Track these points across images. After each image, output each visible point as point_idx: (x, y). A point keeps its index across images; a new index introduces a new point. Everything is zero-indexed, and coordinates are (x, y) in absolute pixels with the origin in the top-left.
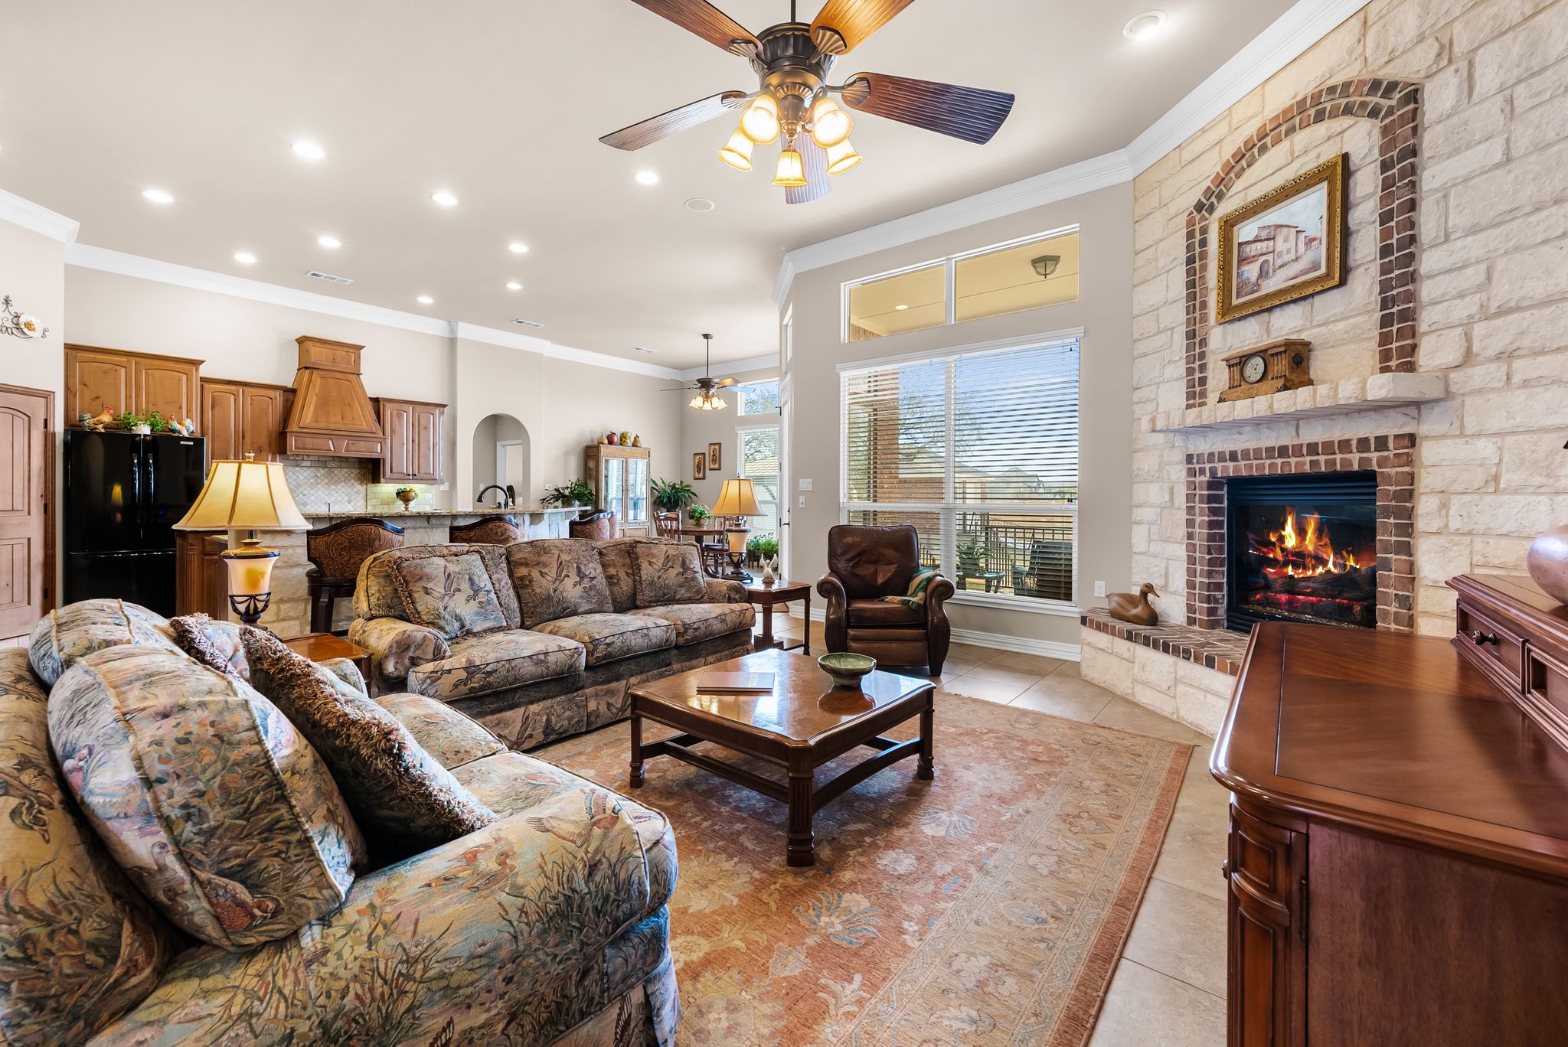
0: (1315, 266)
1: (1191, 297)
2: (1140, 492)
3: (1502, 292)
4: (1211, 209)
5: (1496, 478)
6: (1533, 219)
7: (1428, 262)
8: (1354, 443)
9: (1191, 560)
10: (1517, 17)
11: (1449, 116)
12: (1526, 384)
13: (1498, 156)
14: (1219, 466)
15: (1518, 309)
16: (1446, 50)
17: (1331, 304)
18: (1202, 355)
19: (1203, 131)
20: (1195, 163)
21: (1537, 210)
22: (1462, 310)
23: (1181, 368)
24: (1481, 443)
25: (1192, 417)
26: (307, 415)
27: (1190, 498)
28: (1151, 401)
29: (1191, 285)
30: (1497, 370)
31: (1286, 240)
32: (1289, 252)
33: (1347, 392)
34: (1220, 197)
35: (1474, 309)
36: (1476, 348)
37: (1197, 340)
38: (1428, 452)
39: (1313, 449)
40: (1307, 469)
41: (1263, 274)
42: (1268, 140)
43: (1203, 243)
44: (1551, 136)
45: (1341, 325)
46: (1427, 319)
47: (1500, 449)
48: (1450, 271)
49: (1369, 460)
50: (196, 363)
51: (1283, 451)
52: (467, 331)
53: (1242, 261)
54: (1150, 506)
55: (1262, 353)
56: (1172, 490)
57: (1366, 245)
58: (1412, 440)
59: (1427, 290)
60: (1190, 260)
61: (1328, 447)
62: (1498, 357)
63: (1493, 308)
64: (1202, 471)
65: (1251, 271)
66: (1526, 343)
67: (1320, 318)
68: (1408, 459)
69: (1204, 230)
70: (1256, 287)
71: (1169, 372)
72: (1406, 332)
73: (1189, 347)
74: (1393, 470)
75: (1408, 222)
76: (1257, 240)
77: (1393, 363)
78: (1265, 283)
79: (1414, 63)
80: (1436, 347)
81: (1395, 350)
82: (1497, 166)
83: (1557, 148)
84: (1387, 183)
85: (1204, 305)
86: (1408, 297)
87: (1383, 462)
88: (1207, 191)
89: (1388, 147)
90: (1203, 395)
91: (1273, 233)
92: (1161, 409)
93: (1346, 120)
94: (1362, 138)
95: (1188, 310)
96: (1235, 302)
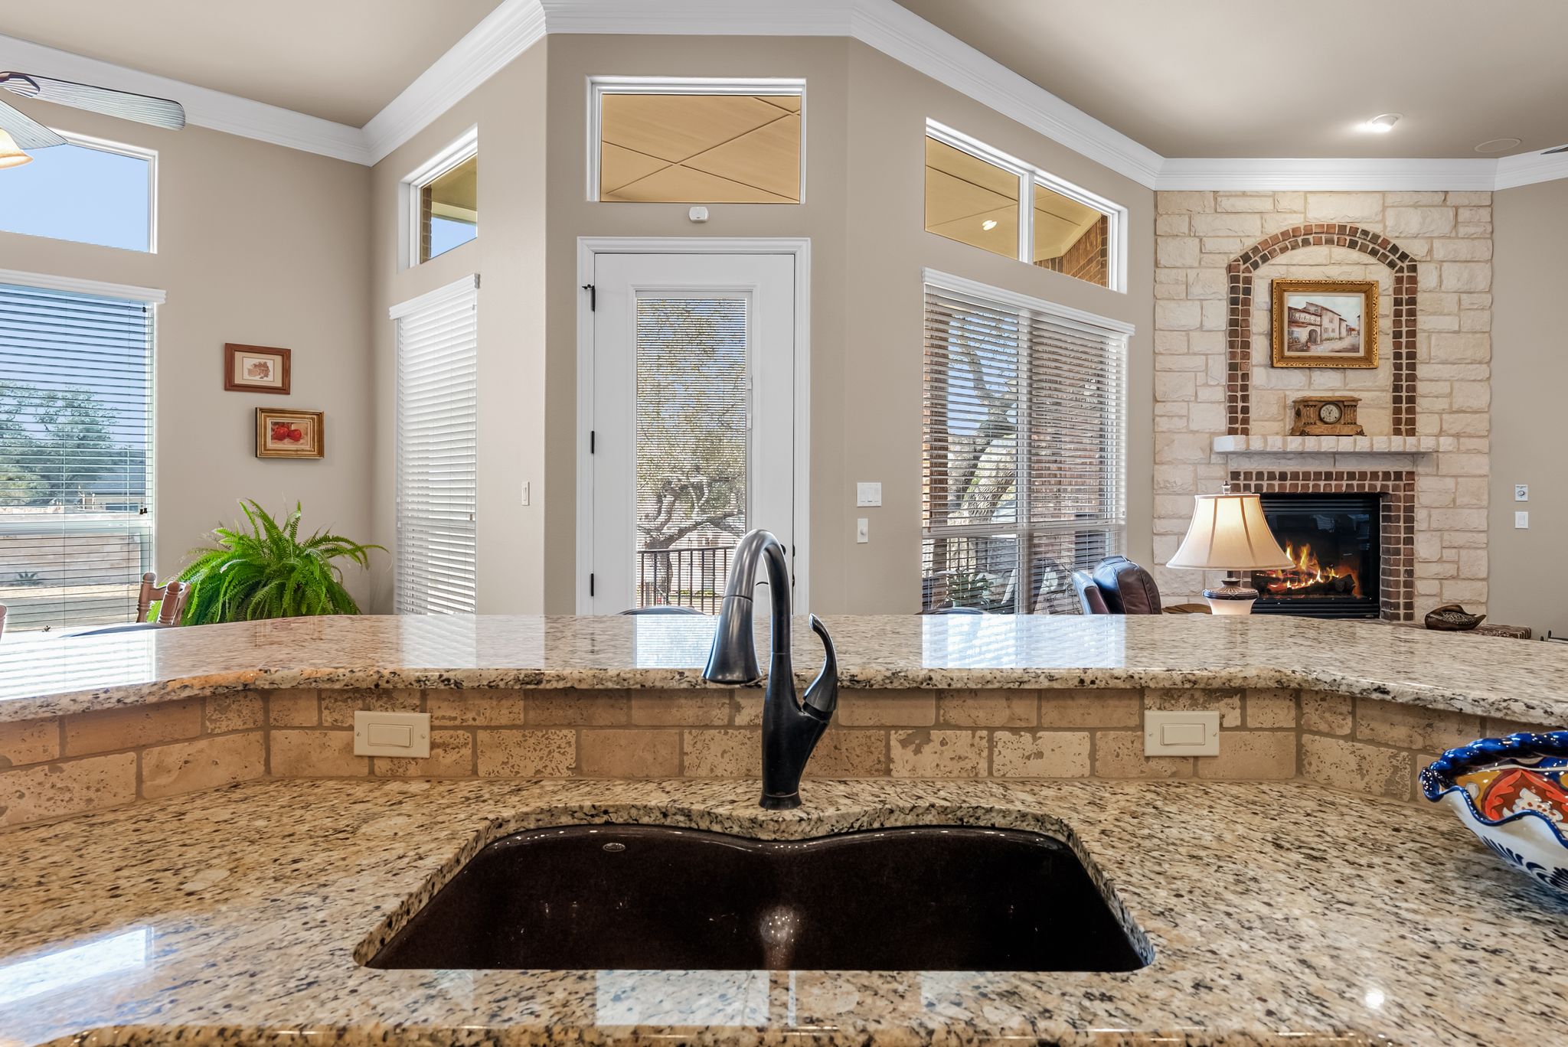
0: (1355, 349)
1: (1233, 334)
2: (1164, 504)
3: (1459, 402)
4: (1256, 266)
5: (1454, 500)
6: (1470, 366)
7: (1421, 371)
8: (1380, 474)
11: (1431, 291)
12: (1468, 452)
13: (1456, 327)
14: (1265, 483)
15: (1465, 412)
16: (1430, 251)
17: (1362, 378)
18: (1245, 388)
19: (1244, 194)
20: (1233, 216)
21: (1473, 363)
22: (1439, 405)
23: (1220, 394)
24: (1448, 480)
25: (1235, 443)
28: (1181, 417)
29: (1233, 323)
30: (1454, 442)
31: (1331, 321)
32: (1333, 331)
33: (1379, 444)
34: (1265, 259)
35: (1445, 406)
36: (1445, 428)
37: (1240, 373)
38: (1422, 484)
41: (1312, 338)
42: (1311, 237)
43: (1248, 291)
45: (1372, 394)
46: (1421, 404)
47: (1457, 484)
48: (1433, 380)
49: (1388, 486)
53: (1293, 322)
54: (1180, 517)
57: (1384, 346)
58: (1413, 475)
59: (1421, 387)
60: (1233, 301)
62: (1455, 435)
63: (1455, 407)
64: (1246, 487)
65: (1301, 333)
66: (1469, 430)
67: (1353, 385)
68: (1410, 487)
69: (1248, 281)
70: (1305, 348)
71: (1204, 394)
72: (1411, 411)
73: (1232, 378)
74: (1402, 494)
75: (1412, 345)
76: (1304, 311)
77: (1403, 427)
78: (1313, 347)
79: (1415, 249)
80: (1425, 423)
81: (1404, 419)
82: (1455, 332)
83: (1478, 335)
84: (1398, 314)
85: (1246, 345)
86: (1412, 389)
87: (1396, 488)
88: (1255, 250)
89: (1398, 291)
90: (1246, 421)
91: (1320, 312)
92: (1194, 426)
93: (1372, 260)
94: (1382, 276)
95: (1232, 345)
96: (1287, 353)
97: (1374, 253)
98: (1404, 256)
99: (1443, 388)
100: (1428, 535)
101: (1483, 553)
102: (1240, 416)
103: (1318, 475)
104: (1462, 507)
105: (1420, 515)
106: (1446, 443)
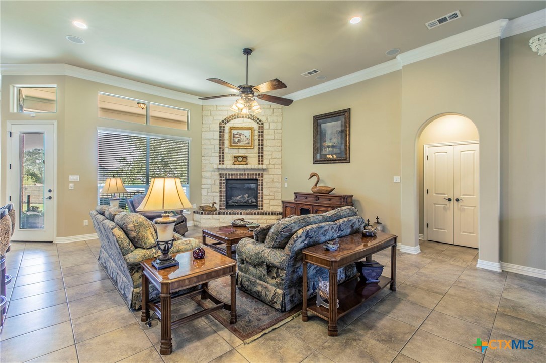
0: (249, 144)
1: (220, 140)
2: (204, 181)
3: (274, 156)
4: (226, 123)
5: (273, 180)
6: (277, 148)
7: (265, 149)
8: (255, 174)
9: (221, 196)
10: (275, 121)
11: (267, 129)
12: (276, 169)
14: (228, 176)
15: (275, 159)
16: (267, 119)
17: (251, 151)
18: (223, 153)
19: (223, 106)
22: (269, 157)
23: (218, 154)
24: (271, 175)
25: (220, 166)
27: (220, 183)
28: (208, 160)
29: (220, 137)
30: (274, 166)
31: (243, 137)
32: (244, 139)
33: (253, 166)
34: (228, 122)
35: (271, 157)
37: (222, 149)
38: (265, 176)
39: (248, 174)
40: (246, 178)
41: (238, 141)
42: (239, 116)
43: (224, 130)
45: (252, 155)
46: (265, 157)
47: (274, 176)
48: (268, 151)
49: (257, 177)
51: (242, 174)
53: (234, 137)
54: (208, 185)
55: (241, 157)
56: (215, 181)
57: (257, 143)
58: (263, 174)
59: (265, 153)
60: (220, 132)
61: (251, 174)
62: (273, 164)
64: (224, 177)
65: (236, 140)
66: (276, 163)
67: (249, 152)
68: (262, 177)
69: (224, 127)
70: (237, 143)
71: (214, 154)
72: (262, 158)
73: (220, 150)
74: (260, 179)
75: (262, 142)
76: (237, 134)
77: (261, 162)
78: (239, 143)
79: (263, 119)
80: (266, 162)
81: (261, 161)
82: (273, 139)
83: (278, 140)
84: (259, 135)
85: (223, 142)
86: (263, 153)
87: (259, 177)
88: (225, 119)
89: (259, 129)
90: (223, 161)
91: (240, 134)
92: (211, 162)
93: (253, 122)
94: (255, 126)
95: (220, 142)
96: (232, 145)
97: (254, 120)
98: (260, 121)
99: (270, 153)
100: (266, 189)
101: (280, 193)
102: (222, 160)
103: (240, 174)
104: (275, 182)
105: (265, 184)
106: (271, 166)
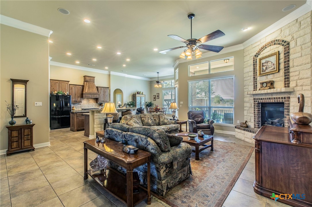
0: (274, 69)
1: (254, 71)
2: (245, 105)
3: (301, 76)
4: (257, 56)
6: (305, 65)
7: (291, 70)
8: (281, 98)
9: (255, 117)
10: (302, 35)
11: (294, 48)
12: (304, 90)
13: (300, 55)
14: (259, 100)
15: (303, 79)
16: (293, 37)
17: (277, 75)
18: (256, 81)
19: (256, 43)
20: (255, 48)
21: (306, 64)
22: (296, 78)
23: (253, 83)
25: (254, 92)
26: (86, 90)
27: (254, 106)
28: (247, 89)
29: (254, 69)
30: (301, 88)
31: (270, 64)
32: (270, 66)
33: (279, 90)
34: (259, 54)
35: (297, 78)
36: (298, 84)
37: (255, 79)
38: (291, 100)
39: (274, 98)
40: (274, 101)
41: (266, 69)
42: (267, 46)
43: (256, 62)
44: (307, 54)
45: (279, 78)
46: (291, 79)
48: (294, 72)
49: (283, 101)
50: (69, 81)
51: (270, 98)
52: (112, 73)
53: (263, 66)
54: (247, 107)
55: (266, 82)
56: (251, 104)
57: (282, 66)
58: (289, 98)
59: (291, 74)
60: (254, 65)
61: (277, 98)
62: (301, 86)
63: (300, 78)
64: (256, 101)
65: (264, 68)
66: (304, 84)
67: (275, 77)
68: (289, 101)
69: (256, 60)
70: (265, 71)
71: (250, 84)
72: (288, 81)
74: (287, 102)
76: (265, 63)
77: (287, 85)
78: (266, 70)
79: (289, 39)
80: (292, 84)
81: (287, 83)
82: (300, 57)
83: (308, 55)
84: (285, 57)
85: (256, 73)
86: (288, 75)
87: (285, 101)
88: (257, 53)
89: (285, 51)
90: (256, 88)
91: (268, 62)
92: (249, 90)
93: (279, 46)
94: (281, 49)
95: (254, 73)
96: (262, 73)
97: (279, 44)
98: (286, 42)
99: (297, 73)
106: (298, 88)
